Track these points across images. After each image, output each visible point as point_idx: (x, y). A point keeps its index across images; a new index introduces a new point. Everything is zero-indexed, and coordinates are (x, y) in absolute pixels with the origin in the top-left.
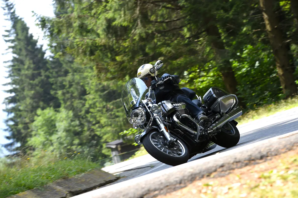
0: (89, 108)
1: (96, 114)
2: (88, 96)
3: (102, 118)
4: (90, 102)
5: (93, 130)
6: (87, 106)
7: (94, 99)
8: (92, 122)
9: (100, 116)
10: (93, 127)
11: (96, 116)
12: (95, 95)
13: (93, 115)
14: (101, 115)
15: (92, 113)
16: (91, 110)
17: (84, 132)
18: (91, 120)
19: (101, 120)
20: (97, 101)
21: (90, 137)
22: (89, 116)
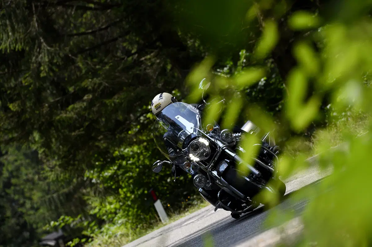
0: (9, 179)
1: (22, 187)
2: (5, 157)
3: (35, 192)
4: (10, 168)
5: (21, 215)
6: (6, 174)
7: (16, 161)
8: (18, 200)
9: (32, 190)
10: (20, 210)
11: (23, 190)
12: (16, 155)
13: (18, 188)
14: (32, 187)
15: (16, 185)
16: (13, 181)
17: (7, 219)
18: (16, 197)
19: (34, 195)
20: (22, 165)
21: (18, 228)
22: (10, 191)
